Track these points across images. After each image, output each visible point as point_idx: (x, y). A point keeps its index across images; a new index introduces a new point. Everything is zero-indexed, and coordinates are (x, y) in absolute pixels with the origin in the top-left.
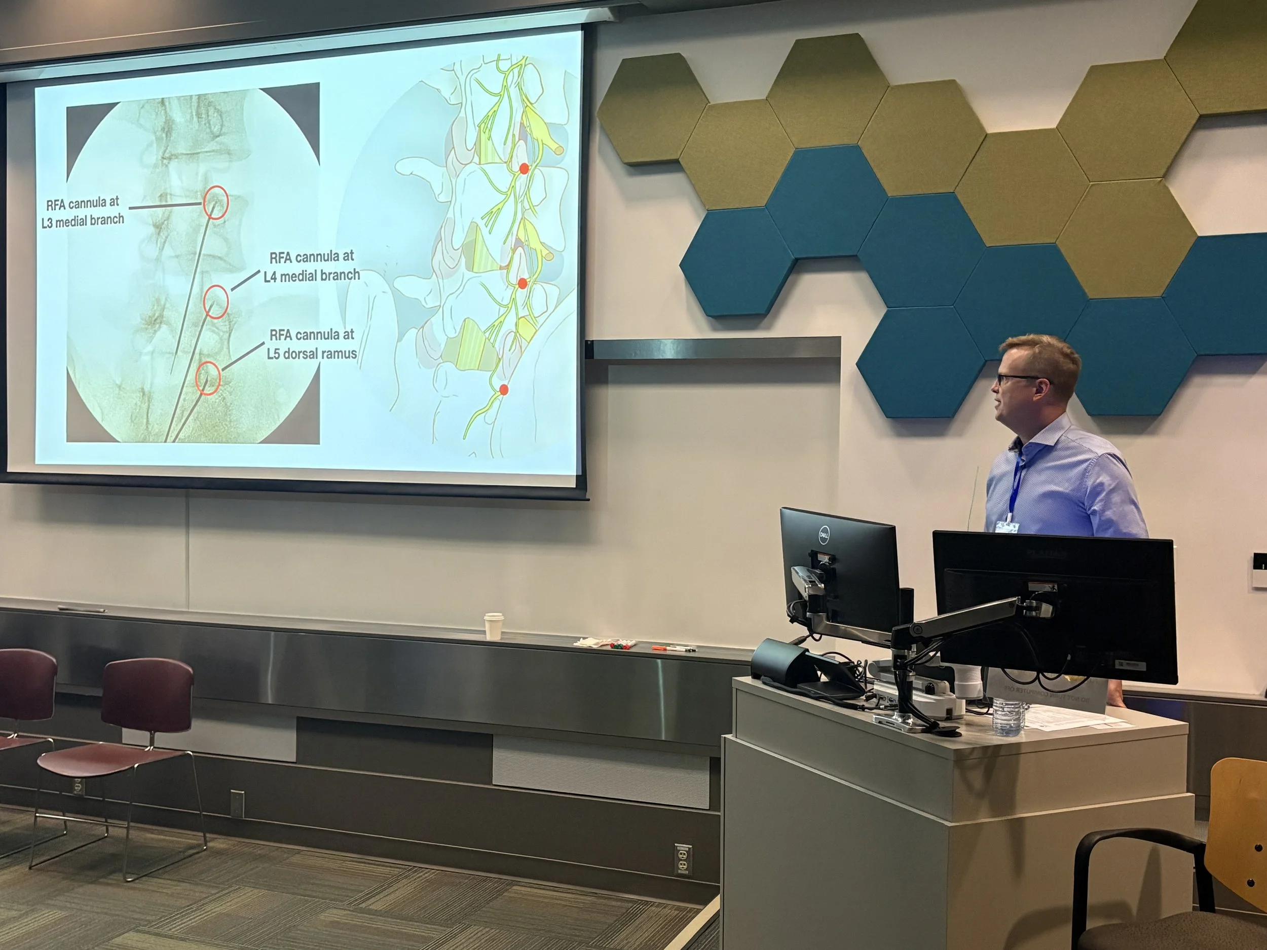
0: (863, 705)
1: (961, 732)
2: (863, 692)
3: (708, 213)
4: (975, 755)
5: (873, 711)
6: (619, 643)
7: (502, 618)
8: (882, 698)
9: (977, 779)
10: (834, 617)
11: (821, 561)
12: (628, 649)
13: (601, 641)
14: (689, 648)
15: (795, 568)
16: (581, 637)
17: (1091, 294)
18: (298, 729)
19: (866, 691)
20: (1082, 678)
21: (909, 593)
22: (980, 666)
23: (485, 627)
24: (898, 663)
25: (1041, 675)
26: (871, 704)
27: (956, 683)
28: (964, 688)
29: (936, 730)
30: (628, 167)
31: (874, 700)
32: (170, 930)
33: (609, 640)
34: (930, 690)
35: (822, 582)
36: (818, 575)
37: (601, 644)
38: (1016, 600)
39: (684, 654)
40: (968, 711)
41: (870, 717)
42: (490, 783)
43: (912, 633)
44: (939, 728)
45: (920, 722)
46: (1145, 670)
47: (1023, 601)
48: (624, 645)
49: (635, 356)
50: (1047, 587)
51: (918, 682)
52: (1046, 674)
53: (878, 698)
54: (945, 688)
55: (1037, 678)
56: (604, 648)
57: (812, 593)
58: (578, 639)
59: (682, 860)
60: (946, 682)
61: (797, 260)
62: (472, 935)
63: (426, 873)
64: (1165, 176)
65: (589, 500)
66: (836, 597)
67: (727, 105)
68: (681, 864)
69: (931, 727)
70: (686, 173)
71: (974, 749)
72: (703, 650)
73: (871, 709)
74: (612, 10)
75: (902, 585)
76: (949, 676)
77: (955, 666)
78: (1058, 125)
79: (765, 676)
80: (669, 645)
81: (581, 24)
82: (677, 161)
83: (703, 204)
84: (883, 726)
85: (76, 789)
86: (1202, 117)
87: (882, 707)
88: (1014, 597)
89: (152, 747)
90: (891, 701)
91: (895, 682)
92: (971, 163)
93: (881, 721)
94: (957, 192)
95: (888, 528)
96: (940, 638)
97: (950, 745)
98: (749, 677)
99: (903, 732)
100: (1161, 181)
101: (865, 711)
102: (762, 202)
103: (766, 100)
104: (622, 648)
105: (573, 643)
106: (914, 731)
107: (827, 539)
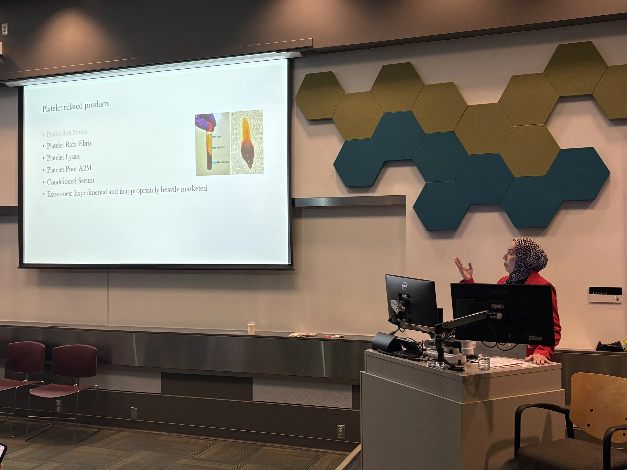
0: (422, 360)
1: (465, 369)
2: (422, 354)
3: (346, 141)
4: (472, 378)
5: (427, 362)
6: (309, 334)
7: (255, 325)
9: (472, 389)
10: (410, 321)
11: (403, 297)
12: (314, 337)
13: (301, 334)
14: (341, 336)
15: (393, 300)
16: (292, 333)
17: (515, 174)
18: (162, 378)
20: (515, 344)
21: (441, 310)
23: (247, 329)
24: (438, 340)
26: (425, 359)
27: (462, 348)
28: (466, 351)
29: (454, 369)
30: (309, 121)
31: (427, 357)
33: (305, 333)
34: (451, 352)
35: (404, 306)
36: (402, 303)
37: (301, 335)
38: (486, 312)
39: (339, 338)
40: (467, 361)
41: (427, 365)
42: (252, 400)
43: (443, 326)
44: (456, 368)
45: (447, 365)
46: (542, 340)
47: (489, 312)
48: (312, 335)
49: (314, 205)
50: (499, 306)
51: (446, 349)
52: (500, 343)
53: (429, 356)
54: (457, 351)
55: (497, 345)
56: (302, 337)
57: (400, 311)
58: (291, 333)
59: (340, 432)
60: (457, 348)
61: (385, 162)
62: (247, 468)
63: (223, 442)
64: (546, 123)
65: (294, 270)
66: (410, 313)
67: (353, 94)
68: (340, 434)
69: (452, 368)
70: (335, 124)
71: (471, 376)
72: (347, 337)
74: (301, 52)
75: (438, 307)
76: (459, 345)
77: (462, 341)
78: (499, 101)
79: (379, 349)
80: (332, 335)
81: (287, 59)
82: (331, 119)
83: (343, 137)
84: (432, 368)
85: (58, 409)
86: (560, 97)
87: (431, 360)
88: (486, 310)
89: (77, 385)
90: (435, 357)
91: (436, 349)
92: (461, 119)
93: (431, 365)
94: (455, 131)
95: (431, 282)
96: (455, 328)
97: (461, 375)
98: (372, 349)
99: (440, 370)
100: (544, 125)
101: (423, 362)
102: (370, 136)
103: (370, 92)
104: (311, 337)
105: (288, 335)
106: (445, 369)
107: (406, 288)
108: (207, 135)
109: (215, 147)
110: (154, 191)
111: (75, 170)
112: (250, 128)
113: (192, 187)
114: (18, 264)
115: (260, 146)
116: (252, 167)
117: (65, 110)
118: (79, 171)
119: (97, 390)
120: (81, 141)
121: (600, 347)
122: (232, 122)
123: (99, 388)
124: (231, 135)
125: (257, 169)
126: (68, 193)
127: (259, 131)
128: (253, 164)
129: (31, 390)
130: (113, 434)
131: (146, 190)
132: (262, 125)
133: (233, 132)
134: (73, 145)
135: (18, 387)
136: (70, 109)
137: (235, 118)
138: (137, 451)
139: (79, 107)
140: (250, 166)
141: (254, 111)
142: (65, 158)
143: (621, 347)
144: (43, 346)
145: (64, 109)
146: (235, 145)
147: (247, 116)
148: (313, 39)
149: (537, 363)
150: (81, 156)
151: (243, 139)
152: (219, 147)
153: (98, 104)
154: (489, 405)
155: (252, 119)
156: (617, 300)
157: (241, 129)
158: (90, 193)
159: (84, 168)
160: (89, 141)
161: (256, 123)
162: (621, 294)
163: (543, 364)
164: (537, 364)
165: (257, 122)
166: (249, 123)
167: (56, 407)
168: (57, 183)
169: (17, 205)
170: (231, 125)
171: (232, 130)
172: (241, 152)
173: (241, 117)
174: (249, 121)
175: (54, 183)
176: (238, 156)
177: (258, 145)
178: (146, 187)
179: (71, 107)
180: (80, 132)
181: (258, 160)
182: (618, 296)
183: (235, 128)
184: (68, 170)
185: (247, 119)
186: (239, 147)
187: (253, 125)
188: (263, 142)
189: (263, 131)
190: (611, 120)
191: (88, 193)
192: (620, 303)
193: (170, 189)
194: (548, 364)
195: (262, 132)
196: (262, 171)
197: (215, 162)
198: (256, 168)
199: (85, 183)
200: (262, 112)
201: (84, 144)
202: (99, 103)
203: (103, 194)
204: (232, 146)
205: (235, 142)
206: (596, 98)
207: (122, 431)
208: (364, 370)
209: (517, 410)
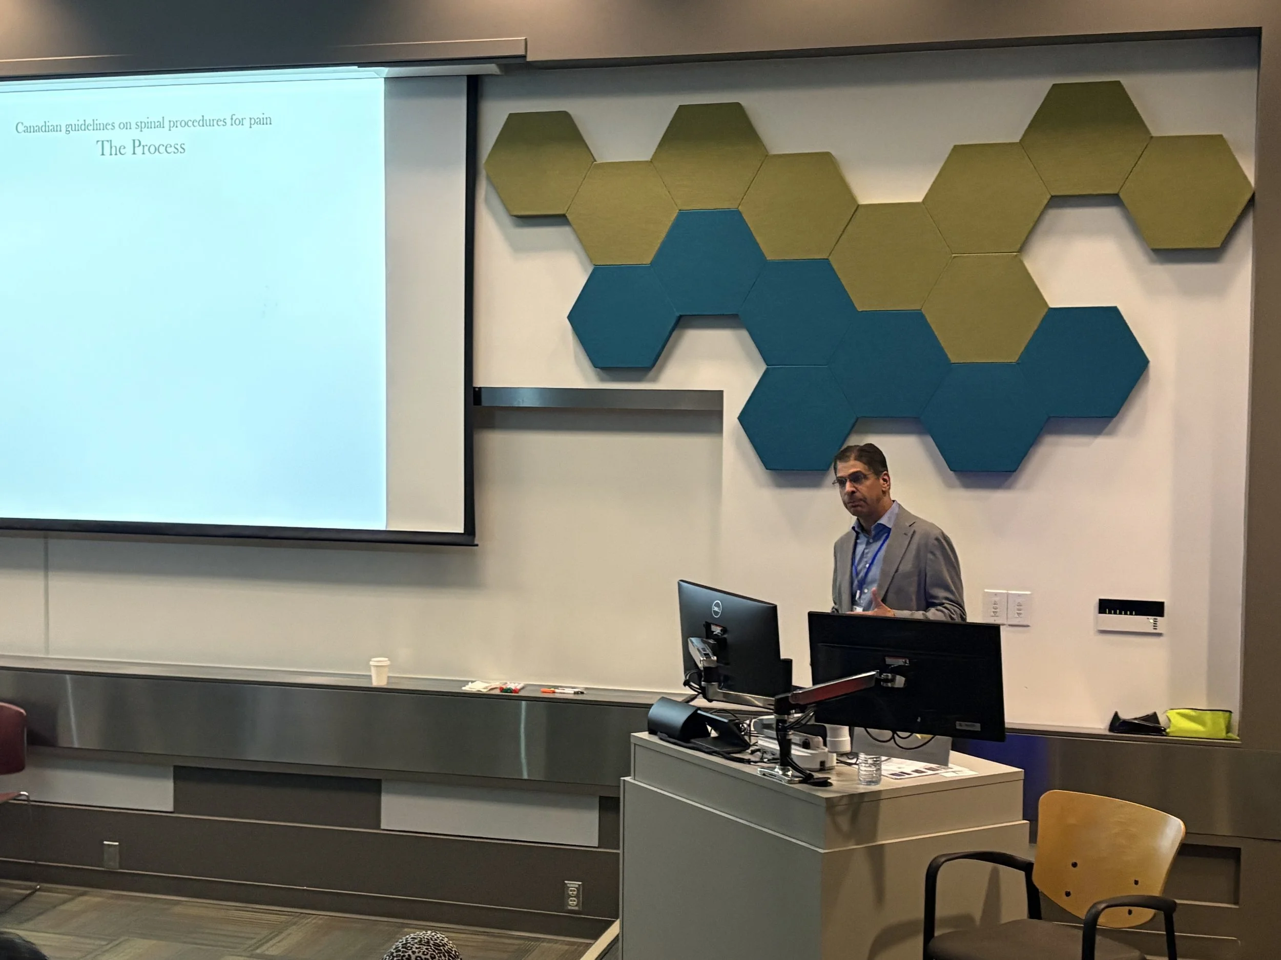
0: (749, 759)
1: (832, 782)
2: (748, 746)
3: (595, 268)
4: (844, 801)
5: (757, 764)
6: (508, 686)
7: (388, 663)
8: (765, 752)
9: (844, 822)
10: (724, 685)
11: (714, 632)
12: (517, 693)
13: (489, 684)
14: (576, 690)
15: (693, 639)
16: (469, 681)
17: (953, 358)
18: (176, 779)
19: (751, 744)
20: (930, 736)
21: (788, 663)
22: (848, 726)
23: (370, 671)
24: (780, 727)
25: (895, 736)
26: (755, 757)
27: (828, 739)
28: (835, 744)
29: (811, 781)
30: (516, 218)
31: (758, 754)
33: (497, 683)
34: (806, 745)
35: (714, 655)
36: (711, 645)
37: (490, 688)
38: (875, 673)
39: (572, 696)
40: (838, 763)
41: (756, 770)
42: (378, 827)
43: (790, 700)
44: (814, 779)
45: (797, 774)
46: (980, 730)
47: (881, 674)
48: (513, 688)
50: (900, 662)
51: (795, 737)
52: (900, 733)
53: (761, 752)
54: (819, 742)
55: (893, 737)
56: (493, 692)
57: (706, 665)
58: (467, 682)
59: (572, 897)
60: (819, 737)
61: (681, 317)
63: (313, 919)
64: (1021, 250)
65: (477, 545)
66: (727, 664)
67: (614, 164)
68: (571, 901)
69: (807, 779)
70: (573, 228)
71: (843, 797)
72: (589, 692)
73: (756, 762)
74: (499, 66)
75: (783, 655)
76: (822, 733)
78: (923, 200)
79: (661, 732)
80: (557, 687)
81: (466, 79)
82: (564, 216)
83: (591, 260)
84: (768, 778)
86: (1054, 198)
87: (765, 760)
88: (873, 670)
90: (772, 754)
91: (775, 736)
92: (843, 231)
93: (765, 773)
94: (830, 258)
95: (770, 607)
96: (814, 705)
97: (823, 793)
98: (647, 733)
99: (783, 783)
100: (1016, 256)
101: (750, 764)
102: (647, 260)
103: (651, 162)
104: (511, 692)
105: (461, 687)
106: (792, 782)
107: (719, 612)
119: (26, 803)
121: (1118, 724)
123: (31, 799)
130: (65, 902)
138: (127, 940)
143: (1157, 725)
148: (526, 39)
154: (877, 855)
156: (1155, 627)
162: (1161, 614)
182: (1156, 619)
190: (1156, 251)
192: (1160, 635)
194: (996, 770)
206: (1125, 201)
207: (83, 894)
208: (629, 775)
209: (930, 865)
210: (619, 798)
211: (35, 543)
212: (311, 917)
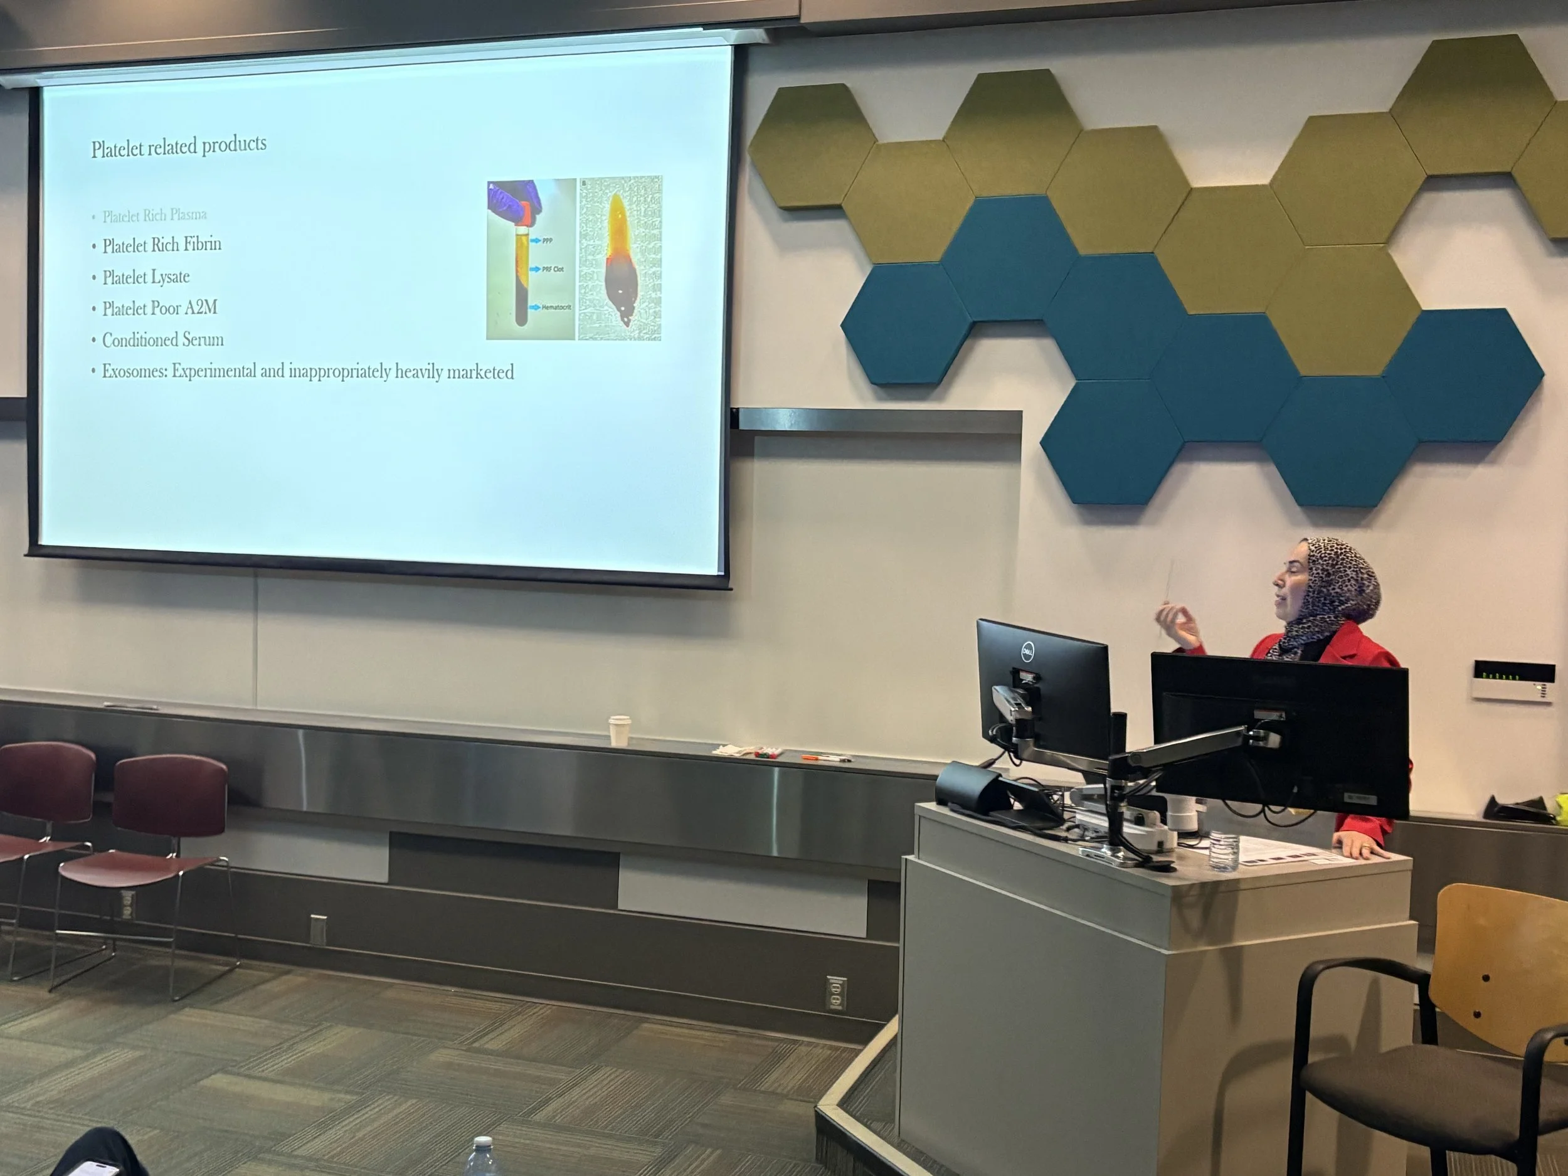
0: (1067, 837)
1: (1175, 866)
2: (1063, 821)
3: (874, 267)
4: (1194, 891)
5: (1077, 843)
6: (764, 751)
7: (629, 722)
8: (1087, 829)
9: (1194, 917)
10: (1041, 742)
11: (1023, 680)
12: (775, 758)
13: (743, 749)
14: (843, 758)
15: (997, 688)
16: (720, 745)
17: (1304, 369)
18: (392, 846)
19: (1067, 819)
20: (1309, 812)
21: (1122, 718)
22: (1193, 796)
23: (609, 731)
24: (1116, 795)
25: (1266, 808)
26: (1073, 834)
27: (1169, 813)
28: (1178, 820)
29: (1150, 864)
30: (782, 211)
31: (1077, 830)
32: (263, 1071)
33: (752, 748)
34: (1139, 821)
35: (1028, 704)
36: (1022, 694)
37: (744, 752)
38: (1242, 729)
39: (838, 765)
40: (1179, 844)
41: (1078, 850)
42: (615, 907)
43: (1130, 761)
44: (1153, 862)
45: (1132, 856)
46: (1376, 804)
47: (1249, 730)
48: (770, 753)
50: (1274, 716)
51: (1128, 813)
52: (1271, 807)
53: (1081, 829)
54: (1155, 819)
55: (1263, 811)
56: (747, 757)
57: (1018, 717)
58: (717, 746)
59: (835, 994)
60: (1155, 812)
61: (974, 323)
62: (606, 1075)
63: (540, 1009)
64: (1387, 242)
65: (731, 589)
67: (899, 144)
68: (834, 999)
69: (1145, 861)
70: (849, 220)
71: (1193, 885)
72: (859, 760)
73: (1075, 841)
74: (768, 31)
75: (1115, 708)
76: (1160, 805)
77: (1168, 797)
78: (1271, 182)
79: (953, 803)
80: (821, 754)
81: (731, 45)
82: (839, 207)
83: (869, 254)
84: (1092, 859)
85: (125, 912)
86: (1430, 178)
87: (1087, 838)
88: (1240, 726)
89: (175, 854)
90: (1097, 832)
91: (1104, 811)
92: (1173, 220)
93: (1089, 853)
94: (1156, 252)
95: (1099, 647)
96: (1161, 768)
97: (1169, 881)
98: (934, 803)
99: (1113, 866)
100: (1383, 247)
101: (1067, 843)
102: (936, 256)
103: (943, 141)
104: (768, 758)
105: (711, 751)
106: (1125, 865)
107: (1031, 656)
108: (517, 235)
109: (537, 268)
110: (377, 374)
111: (176, 310)
112: (628, 223)
113: (476, 369)
114: (25, 547)
115: (654, 269)
116: (632, 321)
117: (150, 154)
118: (186, 313)
119: (226, 869)
120: (191, 237)
121: (1494, 810)
122: (583, 204)
123: (232, 864)
124: (580, 237)
125: (644, 329)
126: (157, 371)
127: (653, 230)
128: (634, 314)
129: (62, 865)
130: (265, 981)
131: (358, 369)
132: (660, 216)
133: (584, 231)
134: (170, 247)
135: (30, 857)
136: (165, 154)
137: (591, 195)
138: (330, 1027)
139: (187, 148)
140: (626, 319)
141: (641, 179)
142: (149, 278)
143: (1544, 811)
144: (90, 757)
145: (148, 153)
146: (588, 263)
147: (622, 191)
149: (1351, 854)
150: (189, 277)
151: (609, 249)
152: (548, 269)
153: (238, 143)
154: (1234, 959)
155: (635, 199)
156: (1544, 695)
157: (606, 224)
158: (214, 373)
159: (200, 307)
160: (213, 240)
161: (646, 209)
162: (1552, 680)
163: (1367, 859)
164: (1351, 856)
165: (648, 207)
166: (626, 210)
167: (121, 906)
168: (128, 343)
169: (25, 395)
170: (580, 213)
171: (583, 225)
172: (603, 284)
173: (607, 191)
174: (628, 203)
175: (122, 342)
176: (595, 293)
177: (647, 267)
178: (358, 363)
179: (167, 148)
180: (190, 215)
181: (647, 306)
182: (1544, 685)
183: (590, 221)
184: (157, 310)
185: (622, 197)
186: (599, 270)
187: (637, 215)
188: (661, 259)
189: (663, 230)
190: (1556, 241)
191: (208, 371)
192: (1549, 704)
193: (419, 372)
194: (1380, 858)
195: (661, 234)
196: (657, 336)
197: (536, 305)
198: (641, 325)
199: (200, 345)
200: (661, 182)
201: (200, 244)
202: (240, 141)
203: (245, 375)
204: (580, 267)
205: (590, 257)
206: (1519, 180)
207: (288, 973)
208: (913, 853)
209: (1303, 975)
210: (899, 884)
211: (243, 581)
212: (538, 1006)
